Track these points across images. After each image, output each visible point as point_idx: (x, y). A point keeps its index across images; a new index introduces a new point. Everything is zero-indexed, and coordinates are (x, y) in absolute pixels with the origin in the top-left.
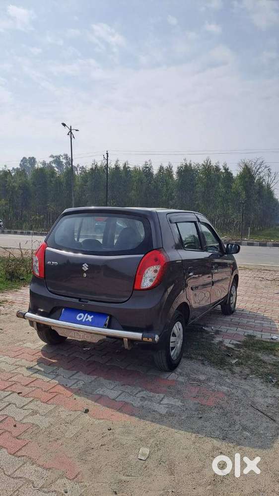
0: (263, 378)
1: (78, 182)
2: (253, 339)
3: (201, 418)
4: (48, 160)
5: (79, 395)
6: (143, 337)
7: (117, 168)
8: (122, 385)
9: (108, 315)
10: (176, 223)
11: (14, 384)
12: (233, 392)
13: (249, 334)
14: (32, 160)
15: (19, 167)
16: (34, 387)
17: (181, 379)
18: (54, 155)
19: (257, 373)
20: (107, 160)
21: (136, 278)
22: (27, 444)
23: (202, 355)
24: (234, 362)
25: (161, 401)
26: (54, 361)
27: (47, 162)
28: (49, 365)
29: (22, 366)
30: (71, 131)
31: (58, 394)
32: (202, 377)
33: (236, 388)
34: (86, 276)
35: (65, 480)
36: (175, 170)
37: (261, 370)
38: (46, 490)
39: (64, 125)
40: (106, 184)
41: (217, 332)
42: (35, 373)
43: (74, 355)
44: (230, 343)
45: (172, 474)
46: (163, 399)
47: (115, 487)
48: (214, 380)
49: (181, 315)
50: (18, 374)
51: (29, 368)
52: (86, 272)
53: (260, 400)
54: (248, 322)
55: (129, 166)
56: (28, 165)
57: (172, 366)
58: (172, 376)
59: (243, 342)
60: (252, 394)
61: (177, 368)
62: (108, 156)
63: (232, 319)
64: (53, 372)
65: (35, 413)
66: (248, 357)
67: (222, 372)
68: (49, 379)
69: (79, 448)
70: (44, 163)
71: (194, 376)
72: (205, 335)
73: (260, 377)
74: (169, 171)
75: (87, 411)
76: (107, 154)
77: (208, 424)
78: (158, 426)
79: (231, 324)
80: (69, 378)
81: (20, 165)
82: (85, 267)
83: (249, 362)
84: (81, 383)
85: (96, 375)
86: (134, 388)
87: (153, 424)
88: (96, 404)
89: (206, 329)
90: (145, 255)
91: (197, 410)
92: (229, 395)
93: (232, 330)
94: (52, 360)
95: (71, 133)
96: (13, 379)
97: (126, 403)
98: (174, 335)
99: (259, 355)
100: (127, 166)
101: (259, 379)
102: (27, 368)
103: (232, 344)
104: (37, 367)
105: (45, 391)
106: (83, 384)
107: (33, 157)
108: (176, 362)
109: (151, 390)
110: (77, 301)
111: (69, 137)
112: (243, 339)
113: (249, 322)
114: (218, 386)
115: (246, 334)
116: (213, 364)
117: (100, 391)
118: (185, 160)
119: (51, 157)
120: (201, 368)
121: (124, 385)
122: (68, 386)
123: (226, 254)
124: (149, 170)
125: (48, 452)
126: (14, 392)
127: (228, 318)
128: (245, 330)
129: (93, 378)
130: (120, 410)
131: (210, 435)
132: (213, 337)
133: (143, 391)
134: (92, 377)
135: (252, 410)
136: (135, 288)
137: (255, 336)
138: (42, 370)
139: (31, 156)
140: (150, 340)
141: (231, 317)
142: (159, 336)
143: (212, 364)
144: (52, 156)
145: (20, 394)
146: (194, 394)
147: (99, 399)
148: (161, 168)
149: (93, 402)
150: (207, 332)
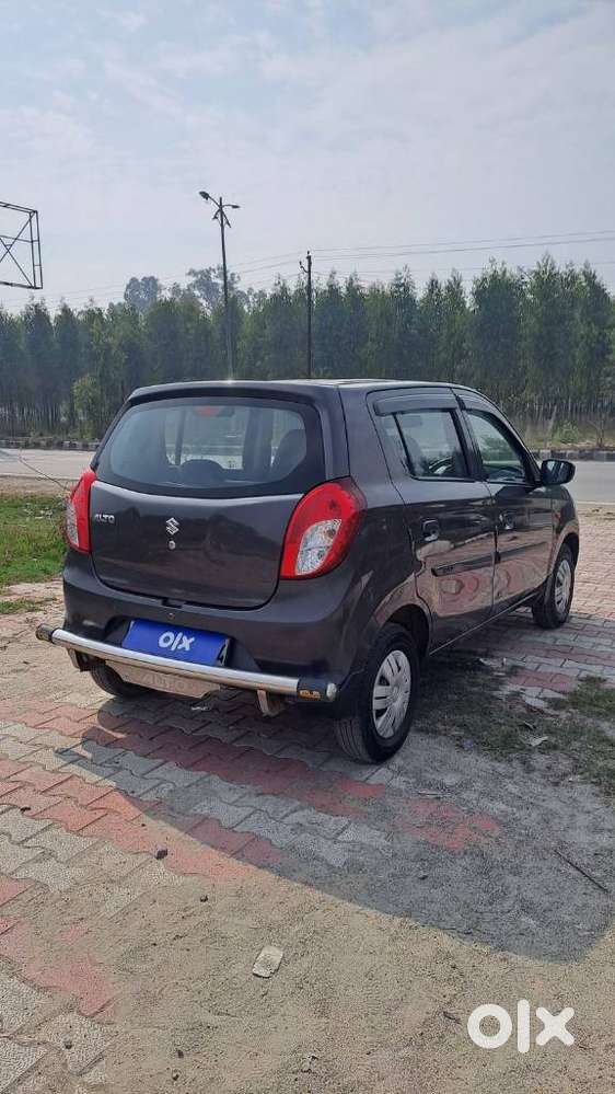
0: (598, 784)
1: (247, 328)
2: (598, 688)
3: (424, 878)
4: (185, 282)
5: (155, 816)
6: (299, 687)
7: (333, 290)
8: (258, 795)
9: (227, 636)
10: (394, 414)
11: (20, 788)
12: (517, 815)
13: (592, 674)
14: (151, 284)
15: (123, 301)
16: (60, 795)
17: (399, 782)
18: (197, 269)
19: (587, 770)
20: (309, 272)
21: (285, 550)
22: (12, 928)
23: (462, 726)
24: (537, 742)
25: (338, 834)
26: (120, 736)
27: (181, 288)
28: (106, 746)
29: (47, 747)
30: (221, 210)
31: (108, 811)
32: (450, 780)
33: (530, 805)
34: (174, 547)
35: (72, 1018)
36: (468, 288)
37: (601, 764)
38: (25, 1038)
39: (205, 195)
40: (307, 330)
41: (513, 671)
42: (72, 762)
43: (169, 723)
44: (537, 697)
45: (323, 1014)
46: (344, 829)
47: (180, 1040)
48: (479, 785)
49: (403, 635)
50: (33, 764)
51: (61, 753)
52: (176, 537)
53: (580, 838)
54: (595, 645)
55: (360, 283)
56: (142, 296)
57: (381, 752)
58: (381, 775)
59: (570, 694)
60: (566, 822)
61: (396, 756)
62: (310, 264)
63: (556, 639)
64: (110, 761)
65: (48, 855)
66: (576, 732)
67: (501, 767)
68: (96, 778)
69: (125, 942)
70: (176, 289)
71: (433, 776)
72: (481, 678)
73: (594, 780)
74: (454, 289)
75: (162, 855)
76: (309, 258)
77: (437, 894)
78: (318, 894)
79: (549, 652)
80: (142, 776)
81: (126, 296)
82: (172, 526)
83: (577, 744)
84: (166, 788)
85: (203, 770)
86: (283, 802)
87: (307, 890)
88: (188, 838)
89: (486, 662)
90: (306, 495)
91: (420, 859)
92: (506, 824)
93: (552, 666)
94: (114, 734)
95: (222, 213)
96: (21, 777)
97: (256, 838)
98: (384, 682)
99: (605, 725)
100: (355, 284)
101: (588, 787)
102: (57, 752)
103: (544, 699)
104: (79, 750)
105: (82, 806)
106: (171, 791)
107: (152, 278)
108: (390, 744)
109: (322, 808)
110: (158, 603)
111: (217, 223)
112: (573, 686)
113: (600, 644)
114: (485, 802)
115: (583, 675)
116: (484, 746)
117: (203, 809)
118: (492, 261)
119: (189, 274)
120: (454, 755)
121: (263, 794)
122: (135, 795)
123: (540, 484)
124: (407, 289)
125: (56, 947)
126: (14, 807)
127: (548, 638)
128: (583, 666)
129: (194, 776)
130: (238, 854)
131: (437, 923)
132: (499, 682)
133: (302, 808)
134: (194, 773)
135: (554, 862)
136: (283, 574)
137: (605, 680)
138: (89, 755)
139: (148, 275)
140: (316, 694)
141: (557, 633)
142: (339, 687)
143: (481, 748)
144: (192, 273)
145: (26, 813)
146: (421, 820)
147: (196, 826)
148: (434, 284)
149: (181, 834)
150: (488, 670)
